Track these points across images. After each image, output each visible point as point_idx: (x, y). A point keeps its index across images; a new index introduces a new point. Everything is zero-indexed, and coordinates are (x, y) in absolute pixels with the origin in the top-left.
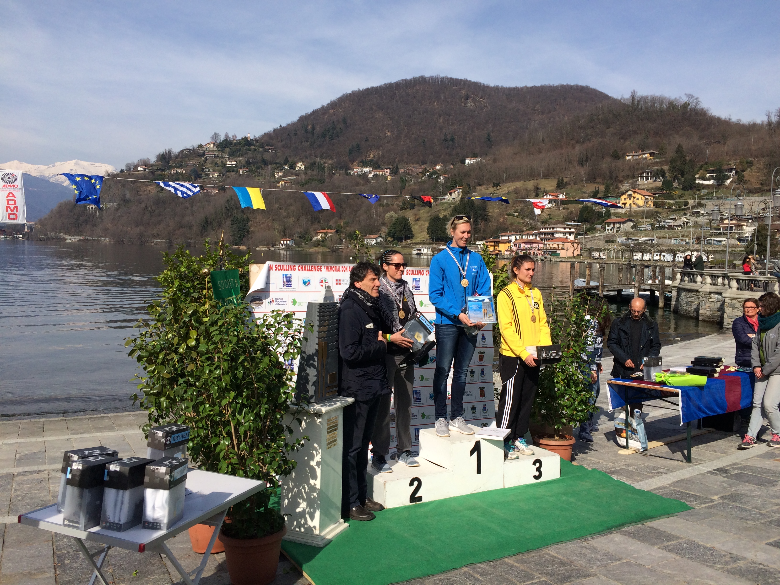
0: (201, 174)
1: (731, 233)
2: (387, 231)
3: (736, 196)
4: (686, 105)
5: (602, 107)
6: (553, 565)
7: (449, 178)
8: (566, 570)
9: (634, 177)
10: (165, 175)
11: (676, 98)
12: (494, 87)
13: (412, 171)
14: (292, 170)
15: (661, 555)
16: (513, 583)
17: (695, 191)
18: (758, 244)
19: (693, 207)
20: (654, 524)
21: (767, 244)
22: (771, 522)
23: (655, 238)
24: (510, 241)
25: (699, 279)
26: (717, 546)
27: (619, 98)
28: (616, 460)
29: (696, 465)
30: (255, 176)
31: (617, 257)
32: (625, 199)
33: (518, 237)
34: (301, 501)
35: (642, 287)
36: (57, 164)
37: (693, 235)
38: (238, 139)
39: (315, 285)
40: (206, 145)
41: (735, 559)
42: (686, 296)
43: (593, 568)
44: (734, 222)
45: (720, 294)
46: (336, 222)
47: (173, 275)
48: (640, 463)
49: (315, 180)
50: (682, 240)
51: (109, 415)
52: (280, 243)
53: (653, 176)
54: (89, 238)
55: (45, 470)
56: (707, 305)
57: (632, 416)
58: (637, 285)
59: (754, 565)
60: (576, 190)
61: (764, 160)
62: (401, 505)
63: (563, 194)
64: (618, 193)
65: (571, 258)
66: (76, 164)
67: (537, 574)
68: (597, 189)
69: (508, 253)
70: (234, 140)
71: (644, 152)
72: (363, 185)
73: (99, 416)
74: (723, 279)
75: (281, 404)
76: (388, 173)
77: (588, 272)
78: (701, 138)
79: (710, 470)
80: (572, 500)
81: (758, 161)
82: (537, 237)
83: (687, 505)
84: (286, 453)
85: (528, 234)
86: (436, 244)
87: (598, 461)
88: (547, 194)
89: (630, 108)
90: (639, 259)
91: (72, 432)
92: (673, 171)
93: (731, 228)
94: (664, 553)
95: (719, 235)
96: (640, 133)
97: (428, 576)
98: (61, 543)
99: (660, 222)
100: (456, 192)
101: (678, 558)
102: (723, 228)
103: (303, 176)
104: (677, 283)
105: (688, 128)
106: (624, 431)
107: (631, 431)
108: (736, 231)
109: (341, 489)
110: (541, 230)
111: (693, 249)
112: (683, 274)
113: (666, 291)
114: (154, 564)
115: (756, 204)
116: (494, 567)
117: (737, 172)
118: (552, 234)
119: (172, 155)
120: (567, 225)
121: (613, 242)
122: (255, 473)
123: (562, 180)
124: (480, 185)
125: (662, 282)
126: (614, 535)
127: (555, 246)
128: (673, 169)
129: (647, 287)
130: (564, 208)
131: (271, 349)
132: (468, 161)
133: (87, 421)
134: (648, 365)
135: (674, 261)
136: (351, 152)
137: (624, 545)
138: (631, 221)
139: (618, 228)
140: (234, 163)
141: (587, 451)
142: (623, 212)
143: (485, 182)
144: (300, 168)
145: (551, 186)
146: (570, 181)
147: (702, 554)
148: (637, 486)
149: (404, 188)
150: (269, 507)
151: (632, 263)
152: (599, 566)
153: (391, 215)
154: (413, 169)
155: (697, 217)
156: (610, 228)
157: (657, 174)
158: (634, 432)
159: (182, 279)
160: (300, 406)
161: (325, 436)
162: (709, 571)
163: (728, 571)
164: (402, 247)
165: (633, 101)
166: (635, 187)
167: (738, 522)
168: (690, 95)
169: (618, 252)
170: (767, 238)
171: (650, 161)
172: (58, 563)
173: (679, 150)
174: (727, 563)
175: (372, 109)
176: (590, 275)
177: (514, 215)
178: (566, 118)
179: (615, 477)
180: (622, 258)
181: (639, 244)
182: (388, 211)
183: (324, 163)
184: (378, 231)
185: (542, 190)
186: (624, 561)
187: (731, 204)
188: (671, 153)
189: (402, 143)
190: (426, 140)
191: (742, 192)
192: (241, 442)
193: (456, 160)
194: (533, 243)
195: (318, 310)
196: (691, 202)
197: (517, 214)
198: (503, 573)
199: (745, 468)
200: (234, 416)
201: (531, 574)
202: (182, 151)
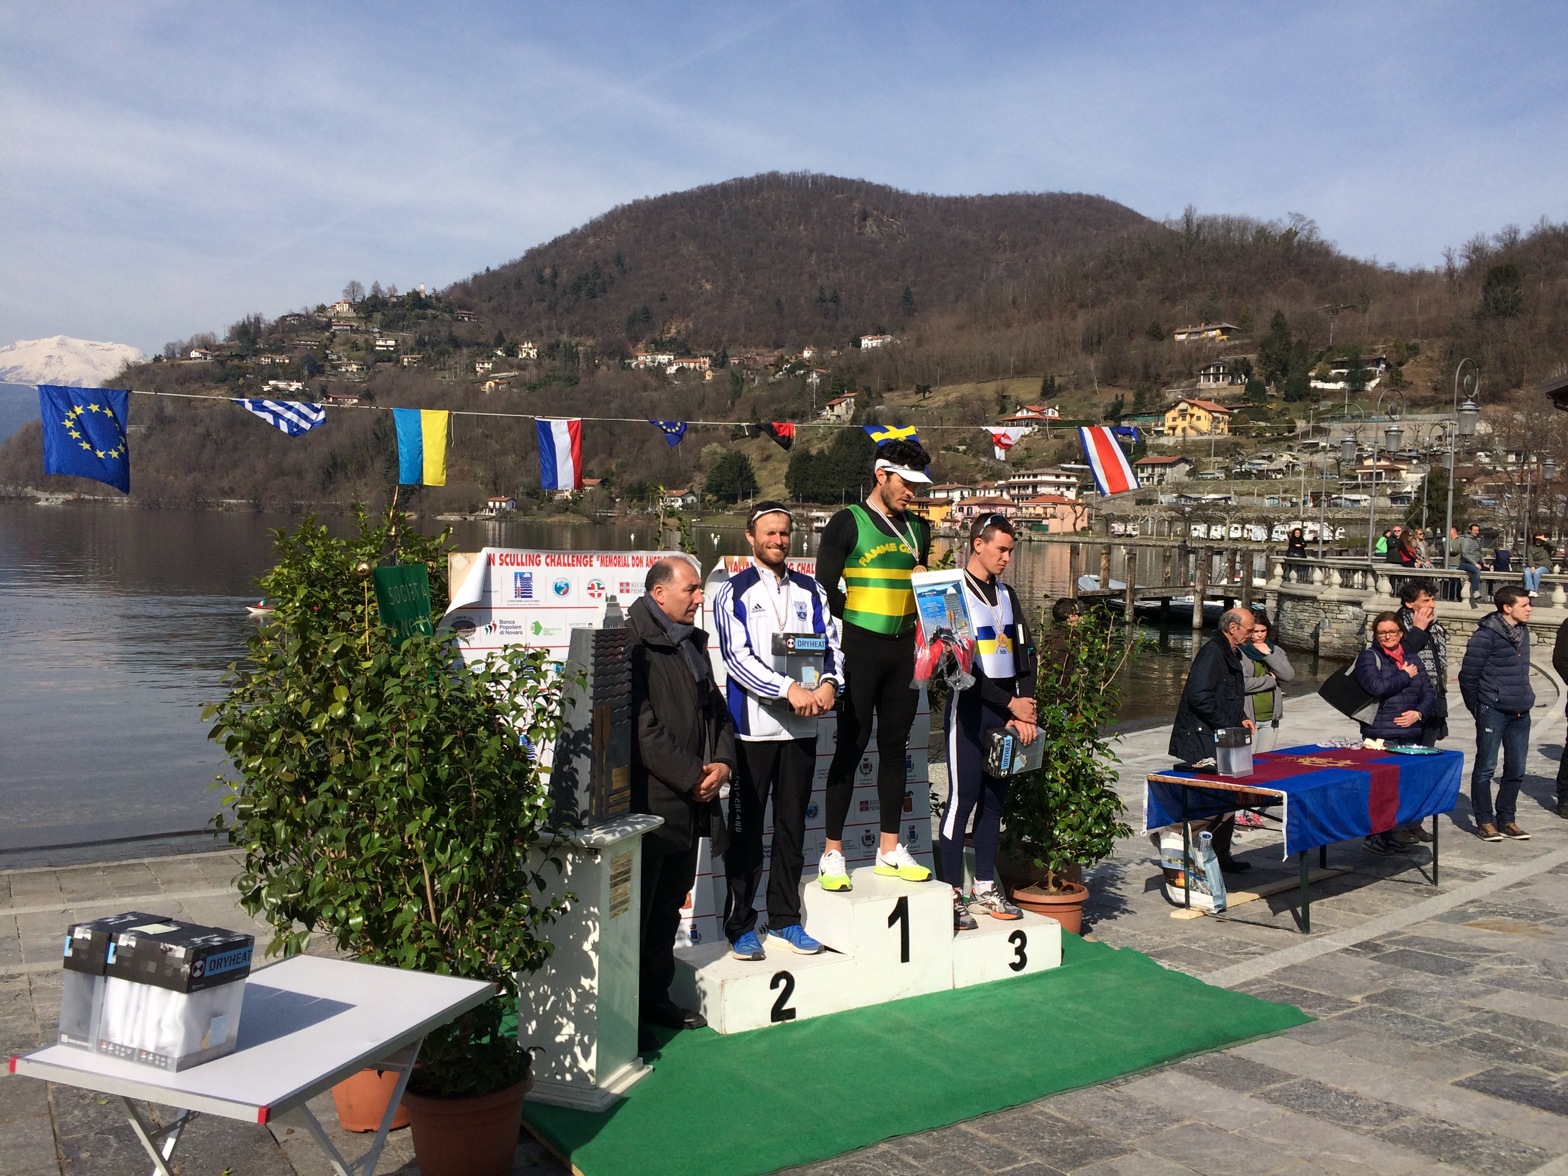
0: (322, 366)
1: (1377, 484)
2: (705, 480)
3: (1387, 413)
4: (1290, 234)
5: (1129, 238)
6: (1053, 1133)
7: (828, 376)
8: (1077, 1143)
9: (1190, 375)
10: (247, 368)
11: (1271, 221)
12: (917, 196)
13: (755, 361)
14: (511, 358)
15: (1257, 1109)
16: (978, 1170)
17: (1308, 402)
18: (1429, 507)
19: (1305, 435)
20: (1242, 1051)
21: (1446, 507)
22: (1461, 1043)
23: (1232, 495)
24: (950, 502)
25: (1318, 575)
26: (1363, 1090)
27: (1162, 221)
28: (1165, 930)
29: (1318, 937)
30: (436, 369)
31: (1160, 534)
32: (1174, 419)
33: (966, 493)
34: (565, 1021)
35: (1209, 592)
36: (21, 344)
37: (1306, 489)
38: (399, 294)
39: (578, 594)
40: (333, 307)
41: (1396, 1113)
42: (1293, 608)
43: (1128, 1138)
44: (1383, 463)
45: (1358, 604)
46: (601, 464)
47: (293, 576)
48: (1213, 934)
49: (560, 379)
50: (1284, 499)
51: (146, 861)
52: (487, 506)
53: (1229, 374)
54: (87, 497)
55: (20, 975)
56: (1334, 626)
57: (1197, 844)
58: (1198, 588)
59: (1433, 1125)
60: (1079, 400)
61: (1440, 343)
62: (754, 1028)
63: (1054, 408)
64: (1161, 407)
65: (1070, 534)
66: (61, 344)
67: (1022, 1153)
68: (1120, 398)
69: (947, 524)
70: (392, 296)
71: (1210, 327)
72: (655, 390)
73: (124, 862)
74: (1365, 576)
75: (523, 831)
76: (707, 366)
77: (1103, 562)
78: (1321, 299)
79: (1346, 945)
80: (1085, 1008)
81: (1428, 344)
82: (1005, 493)
83: (1302, 1014)
84: (532, 927)
85: (985, 488)
86: (803, 507)
87: (1133, 932)
88: (1022, 408)
89: (1183, 240)
90: (1202, 535)
91: (71, 896)
92: (1265, 364)
93: (1379, 475)
94: (1263, 1106)
95: (1355, 488)
96: (1203, 289)
97: (814, 1161)
98: (69, 1118)
99: (1241, 463)
100: (843, 404)
101: (1288, 1113)
102: (1363, 475)
103: (535, 371)
104: (1276, 583)
105: (1293, 280)
106: (1181, 875)
107: (1195, 875)
108: (1387, 481)
109: (637, 996)
110: (1012, 480)
111: (1306, 516)
112: (1287, 566)
113: (1255, 600)
114: (264, 1155)
115: (1425, 429)
116: (939, 1141)
117: (1388, 366)
118: (1035, 486)
119: (262, 326)
120: (1063, 469)
121: (1151, 502)
122: (472, 968)
123: (1052, 380)
124: (890, 390)
125: (1248, 581)
126: (1166, 1073)
127: (1039, 510)
128: (1266, 360)
129: (1219, 592)
130: (1056, 437)
131: (502, 721)
132: (867, 343)
133: (100, 873)
134: (1226, 744)
135: (1269, 539)
136: (631, 322)
137: (1185, 1093)
138: (1187, 461)
139: (1162, 475)
140: (392, 343)
141: (1116, 913)
142: (1171, 444)
143: (901, 384)
144: (528, 354)
145: (1031, 392)
146: (1067, 383)
147: (1334, 1107)
148: (1208, 979)
149: (739, 396)
150: (499, 1035)
151: (1188, 544)
152: (1141, 1134)
153: (713, 450)
154: (758, 358)
155: (1312, 453)
156: (1145, 475)
157: (1236, 369)
158: (1201, 875)
159: (312, 585)
160: (559, 833)
161: (605, 892)
162: (1348, 1137)
163: (1383, 1136)
164: (735, 514)
165: (1188, 226)
166: (1192, 395)
167: (1401, 1043)
168: (1298, 215)
169: (1161, 522)
170: (1447, 495)
171: (1222, 344)
172: (67, 1158)
173: (1278, 323)
174: (1380, 1121)
175: (673, 236)
176: (1108, 569)
177: (957, 451)
178: (1059, 258)
179: (1165, 964)
180: (1169, 535)
181: (1201, 507)
182: (707, 442)
183: (577, 345)
184: (687, 482)
185: (1013, 399)
186: (1187, 1122)
187: (1378, 429)
188: (1262, 329)
189: (735, 305)
190: (783, 299)
191: (1399, 405)
192: (442, 906)
193: (842, 340)
194: (995, 505)
195: (594, 644)
196: (1301, 425)
197: (964, 447)
198: (957, 1153)
199: (1411, 941)
200: (430, 854)
201: (1011, 1153)
202: (284, 318)
